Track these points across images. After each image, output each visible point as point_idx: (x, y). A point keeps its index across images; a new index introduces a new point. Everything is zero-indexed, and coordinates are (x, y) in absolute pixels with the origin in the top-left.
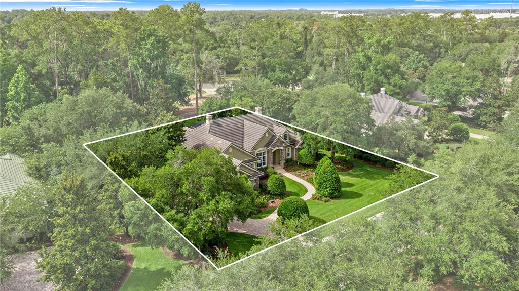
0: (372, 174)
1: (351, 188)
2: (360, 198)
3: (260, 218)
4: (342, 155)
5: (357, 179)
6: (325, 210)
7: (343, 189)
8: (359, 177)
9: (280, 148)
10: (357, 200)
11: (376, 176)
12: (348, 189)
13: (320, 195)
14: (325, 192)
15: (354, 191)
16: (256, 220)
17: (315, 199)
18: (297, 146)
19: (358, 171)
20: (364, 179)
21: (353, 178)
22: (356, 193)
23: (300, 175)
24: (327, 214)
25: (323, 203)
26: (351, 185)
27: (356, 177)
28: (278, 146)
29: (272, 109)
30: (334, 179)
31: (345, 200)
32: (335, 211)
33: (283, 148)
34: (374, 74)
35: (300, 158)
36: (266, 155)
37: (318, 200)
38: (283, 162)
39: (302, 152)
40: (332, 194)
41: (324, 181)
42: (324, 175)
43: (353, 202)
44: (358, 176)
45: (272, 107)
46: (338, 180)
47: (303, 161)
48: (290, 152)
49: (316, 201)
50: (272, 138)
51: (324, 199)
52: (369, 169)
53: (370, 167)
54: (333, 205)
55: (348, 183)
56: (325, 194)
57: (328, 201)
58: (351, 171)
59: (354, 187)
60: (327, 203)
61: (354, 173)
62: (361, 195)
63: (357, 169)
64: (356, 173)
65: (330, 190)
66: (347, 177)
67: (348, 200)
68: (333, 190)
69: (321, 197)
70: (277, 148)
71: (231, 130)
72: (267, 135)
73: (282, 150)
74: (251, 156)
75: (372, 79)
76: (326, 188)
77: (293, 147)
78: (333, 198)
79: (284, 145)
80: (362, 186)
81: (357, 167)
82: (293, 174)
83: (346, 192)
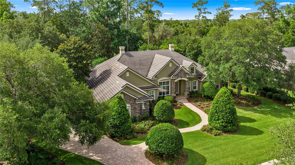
0: (280, 112)
1: (251, 124)
2: (260, 136)
3: (128, 144)
4: (252, 94)
5: (261, 115)
6: (211, 145)
7: (242, 124)
8: (263, 114)
9: (183, 79)
10: (255, 137)
11: (283, 114)
12: (248, 124)
13: (211, 127)
14: (217, 123)
15: (254, 127)
16: (123, 146)
17: (205, 130)
18: (203, 80)
19: (263, 108)
20: (270, 116)
21: (257, 114)
22: (257, 129)
23: (200, 106)
24: (211, 150)
25: (213, 136)
26: (253, 121)
27: (260, 113)
28: (181, 77)
29: (192, 52)
30: (228, 111)
31: (241, 136)
32: (223, 147)
33: (186, 80)
34: (292, 36)
35: (203, 90)
36: (170, 85)
37: (208, 132)
38: (186, 93)
39: (205, 85)
40: (225, 127)
41: (216, 112)
42: (216, 105)
43: (251, 138)
44: (262, 112)
45: (192, 51)
46: (233, 112)
47: (206, 94)
48: (197, 85)
49: (206, 133)
50: (176, 68)
51: (214, 131)
52: (276, 107)
53: (278, 106)
54: (224, 140)
55: (250, 118)
56: (217, 126)
57: (219, 134)
58: (256, 107)
59: (256, 123)
60: (217, 137)
61: (259, 109)
62: (261, 132)
63: (264, 106)
64: (262, 109)
65: (222, 122)
66: (250, 112)
67: (244, 136)
68: (226, 122)
69: (211, 129)
70: (180, 79)
71: (141, 60)
72: (171, 65)
73: (185, 81)
74: (151, 83)
75: (289, 39)
76: (218, 120)
77: (199, 80)
78: (226, 132)
79: (187, 76)
80: (266, 122)
81: (265, 104)
82: (193, 105)
83: (245, 127)
